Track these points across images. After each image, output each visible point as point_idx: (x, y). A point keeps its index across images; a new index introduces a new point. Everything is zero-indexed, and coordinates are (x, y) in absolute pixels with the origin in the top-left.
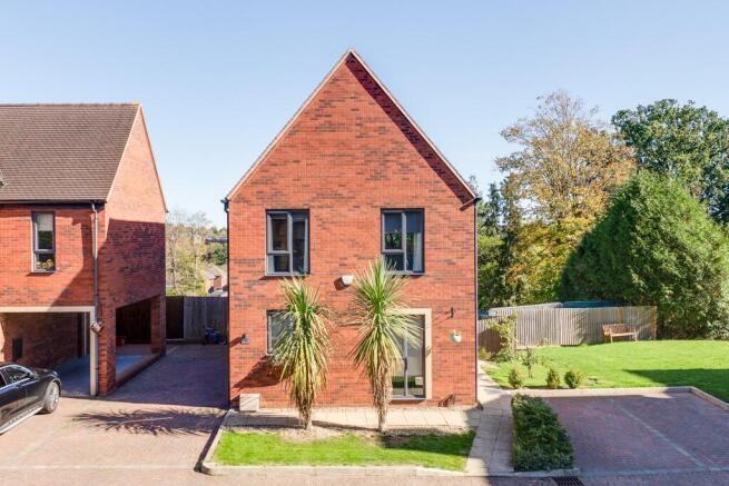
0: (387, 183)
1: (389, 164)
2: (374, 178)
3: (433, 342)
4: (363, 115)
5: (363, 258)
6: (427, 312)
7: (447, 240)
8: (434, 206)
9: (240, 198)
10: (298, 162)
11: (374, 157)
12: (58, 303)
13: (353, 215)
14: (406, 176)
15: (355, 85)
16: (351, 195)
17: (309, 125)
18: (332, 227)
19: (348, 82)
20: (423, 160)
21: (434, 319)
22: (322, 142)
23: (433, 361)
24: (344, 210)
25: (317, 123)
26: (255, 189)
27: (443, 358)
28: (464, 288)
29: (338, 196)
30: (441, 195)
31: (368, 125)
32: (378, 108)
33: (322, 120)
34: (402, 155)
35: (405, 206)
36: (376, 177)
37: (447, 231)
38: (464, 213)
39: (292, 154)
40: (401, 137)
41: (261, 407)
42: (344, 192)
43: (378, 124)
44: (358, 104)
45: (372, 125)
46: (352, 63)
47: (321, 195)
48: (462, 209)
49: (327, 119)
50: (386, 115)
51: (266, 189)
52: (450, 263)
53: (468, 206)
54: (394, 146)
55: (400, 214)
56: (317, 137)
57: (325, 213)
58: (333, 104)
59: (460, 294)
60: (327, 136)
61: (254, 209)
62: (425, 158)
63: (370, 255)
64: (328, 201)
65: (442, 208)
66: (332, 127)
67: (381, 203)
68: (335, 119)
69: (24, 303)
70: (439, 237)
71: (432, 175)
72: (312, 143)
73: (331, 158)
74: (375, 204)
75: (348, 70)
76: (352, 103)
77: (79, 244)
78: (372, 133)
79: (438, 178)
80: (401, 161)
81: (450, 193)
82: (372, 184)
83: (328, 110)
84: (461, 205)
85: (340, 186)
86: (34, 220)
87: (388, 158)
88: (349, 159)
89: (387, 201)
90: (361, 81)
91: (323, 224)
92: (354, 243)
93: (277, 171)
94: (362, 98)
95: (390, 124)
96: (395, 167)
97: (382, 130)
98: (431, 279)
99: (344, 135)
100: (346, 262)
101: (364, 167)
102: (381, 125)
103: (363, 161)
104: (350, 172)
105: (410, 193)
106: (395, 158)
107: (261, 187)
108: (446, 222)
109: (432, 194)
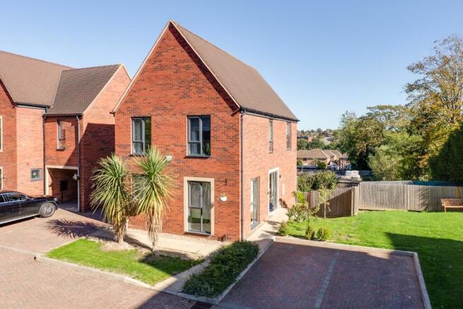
0: (190, 100)
1: (191, 88)
2: (183, 97)
3: (215, 200)
4: (178, 59)
5: (177, 146)
6: (212, 180)
7: (223, 135)
8: (216, 113)
9: (120, 111)
10: (145, 89)
11: (183, 84)
13: (173, 120)
14: (200, 95)
15: (174, 41)
16: (171, 108)
17: (151, 67)
18: (162, 127)
19: (170, 40)
20: (210, 85)
21: (216, 185)
22: (157, 77)
23: (215, 212)
24: (168, 117)
25: (154, 66)
26: (126, 106)
27: (221, 210)
28: (233, 166)
29: (165, 109)
30: (220, 107)
31: (180, 64)
32: (186, 54)
33: (157, 64)
34: (198, 82)
35: (200, 114)
36: (185, 96)
37: (224, 129)
38: (233, 118)
39: (143, 85)
40: (197, 71)
42: (169, 107)
44: (175, 53)
45: (182, 65)
46: (171, 27)
47: (157, 109)
48: (232, 115)
49: (160, 63)
50: (190, 58)
51: (131, 105)
52: (225, 150)
53: (236, 113)
54: (194, 77)
55: (198, 119)
56: (155, 74)
57: (159, 119)
58: (163, 54)
59: (230, 170)
60: (159, 73)
61: (126, 117)
62: (211, 83)
63: (181, 144)
64: (160, 112)
65: (220, 115)
66: (162, 68)
67: (187, 112)
68: (163, 63)
70: (219, 133)
71: (215, 94)
72: (152, 78)
73: (162, 86)
74: (184, 113)
75: (170, 33)
76: (172, 52)
78: (182, 70)
79: (218, 96)
80: (198, 86)
81: (226, 105)
82: (182, 101)
83: (160, 58)
84: (232, 113)
85: (166, 102)
86: (59, 124)
87: (191, 84)
88: (171, 86)
89: (190, 110)
90: (177, 39)
91: (157, 125)
92: (173, 137)
93: (136, 95)
94: (177, 48)
95: (192, 63)
96: (194, 90)
97: (187, 67)
98: (215, 160)
99: (168, 72)
100: (168, 148)
101: (178, 91)
102: (187, 64)
103: (177, 87)
104: (171, 94)
105: (203, 106)
106: (194, 84)
107: (129, 105)
108: (223, 124)
109: (215, 106)
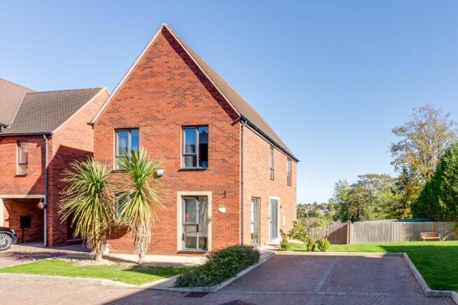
0: (186, 108)
1: (186, 96)
2: (177, 106)
3: (213, 214)
4: (172, 66)
5: (170, 159)
6: (209, 194)
7: (222, 145)
8: (214, 123)
9: (100, 122)
10: (133, 98)
11: (178, 93)
12: (30, 193)
13: (165, 131)
14: (197, 104)
15: (167, 46)
16: (164, 117)
17: (139, 74)
18: (152, 138)
19: (162, 45)
20: (208, 93)
21: (214, 198)
22: (147, 84)
23: (213, 226)
24: (159, 128)
25: (144, 72)
26: (108, 116)
27: (219, 225)
28: (233, 178)
29: (156, 119)
30: (219, 116)
31: (174, 71)
32: (181, 60)
33: (147, 71)
34: (195, 90)
36: (179, 105)
37: (223, 139)
38: (233, 127)
39: (130, 93)
40: (195, 78)
41: (110, 253)
42: (160, 116)
43: (181, 71)
44: (169, 59)
45: (177, 72)
46: (165, 32)
47: (146, 119)
48: (233, 125)
49: (150, 69)
50: (186, 65)
51: (115, 116)
52: (224, 160)
53: (236, 123)
54: (190, 84)
55: (195, 129)
56: (145, 81)
57: (148, 130)
58: (154, 60)
59: (230, 182)
60: (150, 80)
61: (107, 128)
62: (209, 91)
63: (175, 157)
64: (150, 122)
65: (219, 124)
66: (153, 75)
67: (181, 123)
68: (155, 69)
69: (13, 193)
70: (217, 144)
71: (213, 102)
72: (141, 85)
73: (153, 95)
75: (163, 37)
76: (165, 58)
77: (40, 158)
78: (176, 77)
79: (217, 105)
80: (194, 94)
81: (225, 114)
82: (176, 110)
83: (151, 64)
84: (232, 122)
85: (157, 112)
86: (19, 145)
87: (186, 93)
88: (163, 94)
89: (185, 120)
90: (171, 44)
91: (147, 137)
92: (165, 148)
93: (121, 104)
94: (171, 54)
95: (188, 71)
96: (191, 98)
97: (183, 75)
98: (213, 172)
99: (160, 79)
101: (171, 99)
102: (182, 71)
103: (171, 95)
104: (163, 103)
105: (199, 115)
106: (190, 92)
107: (112, 115)
108: (222, 133)
109: (214, 115)
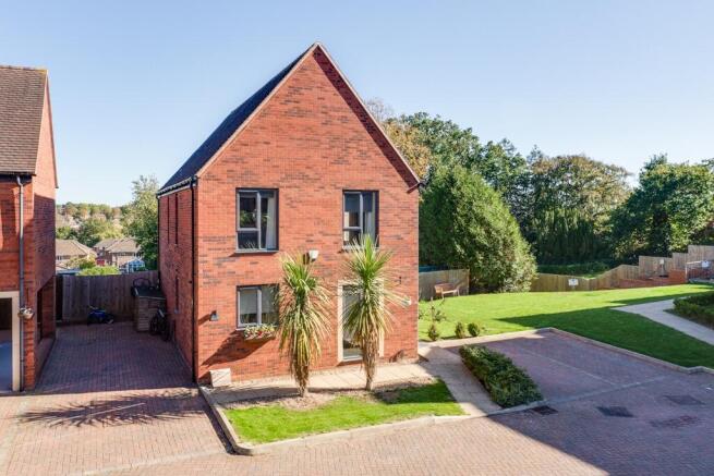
0: (349, 167)
1: (351, 150)
2: (337, 162)
4: (328, 105)
5: (327, 235)
7: (396, 218)
8: (387, 189)
9: (209, 176)
10: (267, 143)
13: (319, 195)
15: (321, 77)
16: (317, 177)
17: (279, 109)
18: (300, 205)
19: (314, 72)
20: (378, 149)
22: (291, 126)
24: (311, 191)
25: (286, 108)
26: (226, 167)
28: (409, 259)
29: (305, 178)
30: (393, 181)
31: (332, 113)
32: (340, 99)
33: (291, 105)
35: (363, 189)
36: (339, 161)
37: (397, 211)
38: (409, 196)
39: (263, 135)
40: (360, 127)
42: (311, 174)
43: (340, 114)
44: (322, 94)
45: (336, 114)
46: (319, 54)
47: (289, 176)
48: (409, 192)
49: (296, 105)
50: (348, 106)
51: (238, 168)
52: (400, 238)
53: (413, 189)
54: (355, 134)
55: (358, 195)
56: (287, 121)
57: (293, 193)
58: (303, 91)
59: (407, 264)
60: (296, 120)
61: (225, 187)
62: (380, 147)
63: (333, 232)
64: (295, 181)
65: (393, 191)
66: (301, 113)
67: (343, 186)
68: (303, 105)
70: (391, 215)
71: (385, 162)
72: (282, 126)
73: (299, 142)
74: (338, 185)
75: (314, 62)
76: (318, 92)
78: (335, 121)
80: (361, 148)
81: (399, 178)
82: (335, 167)
83: (296, 97)
84: (408, 189)
85: (308, 168)
87: (349, 145)
88: (316, 143)
89: (348, 182)
90: (326, 73)
91: (291, 203)
92: (319, 221)
93: (248, 151)
94: (327, 88)
95: (352, 115)
96: (355, 153)
97: (344, 119)
99: (311, 121)
100: (312, 238)
101: (328, 152)
102: (344, 114)
103: (327, 146)
104: (316, 157)
105: (367, 177)
106: (355, 145)
107: (232, 166)
108: (396, 203)
109: (386, 178)
